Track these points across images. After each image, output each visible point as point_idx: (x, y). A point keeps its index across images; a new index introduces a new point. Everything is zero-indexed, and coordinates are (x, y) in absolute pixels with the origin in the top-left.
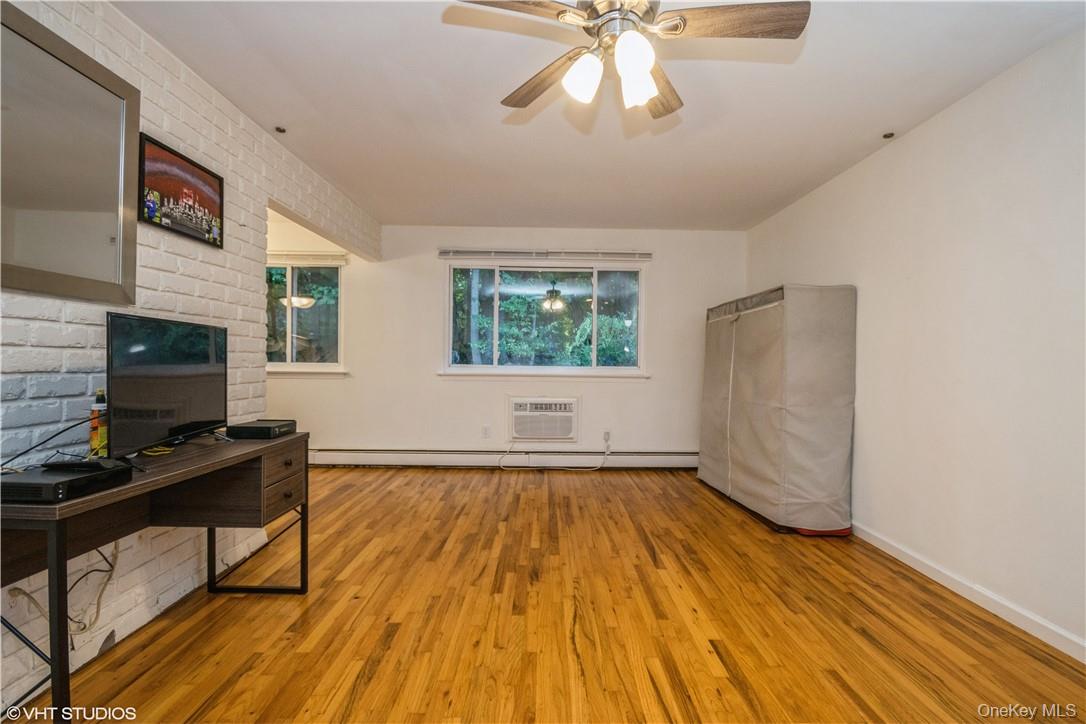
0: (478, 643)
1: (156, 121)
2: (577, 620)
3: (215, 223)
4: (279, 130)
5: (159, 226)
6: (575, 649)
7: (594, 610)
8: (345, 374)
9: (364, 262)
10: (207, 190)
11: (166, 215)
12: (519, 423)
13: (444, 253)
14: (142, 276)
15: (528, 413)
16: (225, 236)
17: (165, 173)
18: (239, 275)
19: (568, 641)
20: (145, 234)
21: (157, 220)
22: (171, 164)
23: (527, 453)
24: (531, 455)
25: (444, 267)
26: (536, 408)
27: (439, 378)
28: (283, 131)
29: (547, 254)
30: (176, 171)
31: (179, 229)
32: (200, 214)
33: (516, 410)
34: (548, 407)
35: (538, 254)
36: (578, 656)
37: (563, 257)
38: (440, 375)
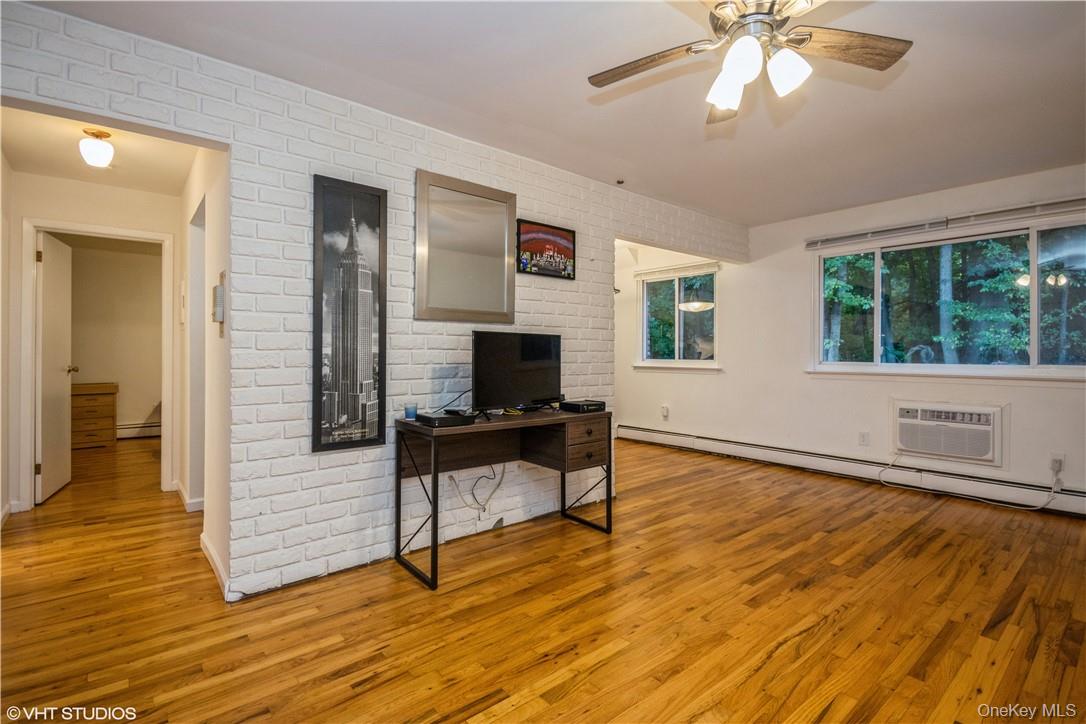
0: (692, 609)
1: (530, 208)
2: (804, 635)
3: (569, 264)
4: (619, 182)
5: (530, 273)
6: (772, 652)
7: (834, 635)
8: (719, 370)
9: (736, 266)
10: (563, 242)
11: (534, 266)
12: (906, 433)
13: (811, 244)
14: (519, 304)
15: (918, 421)
16: (576, 270)
17: (534, 239)
18: (590, 297)
19: (774, 644)
20: (520, 279)
21: (528, 270)
22: (538, 232)
23: (920, 470)
24: (924, 474)
25: (812, 259)
26: (933, 416)
27: (809, 376)
28: (622, 182)
29: (947, 222)
30: (541, 236)
31: (543, 272)
32: (558, 260)
33: (902, 416)
34: (951, 416)
35: (932, 224)
36: (769, 657)
37: (972, 221)
38: (809, 373)
